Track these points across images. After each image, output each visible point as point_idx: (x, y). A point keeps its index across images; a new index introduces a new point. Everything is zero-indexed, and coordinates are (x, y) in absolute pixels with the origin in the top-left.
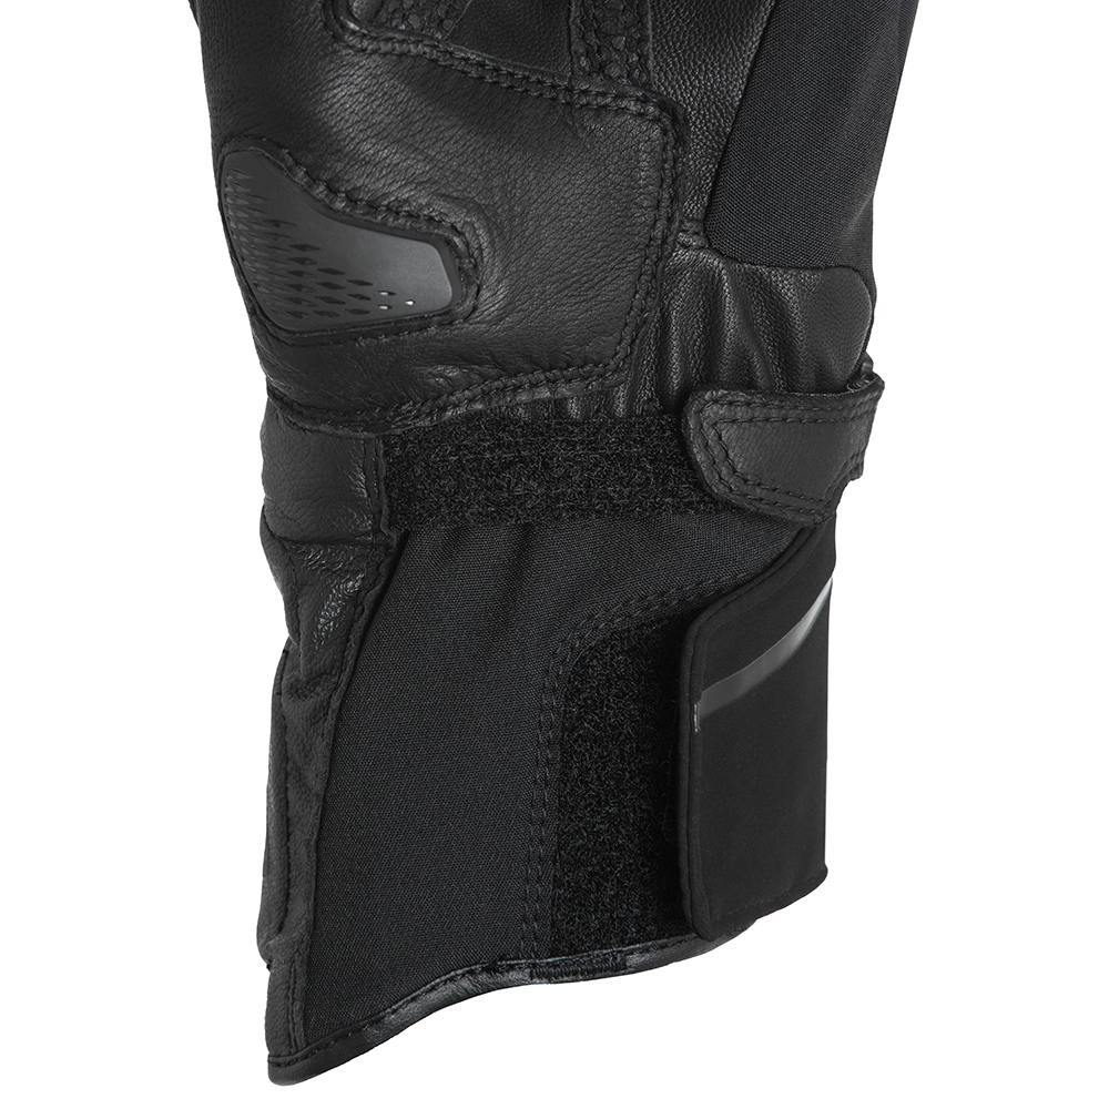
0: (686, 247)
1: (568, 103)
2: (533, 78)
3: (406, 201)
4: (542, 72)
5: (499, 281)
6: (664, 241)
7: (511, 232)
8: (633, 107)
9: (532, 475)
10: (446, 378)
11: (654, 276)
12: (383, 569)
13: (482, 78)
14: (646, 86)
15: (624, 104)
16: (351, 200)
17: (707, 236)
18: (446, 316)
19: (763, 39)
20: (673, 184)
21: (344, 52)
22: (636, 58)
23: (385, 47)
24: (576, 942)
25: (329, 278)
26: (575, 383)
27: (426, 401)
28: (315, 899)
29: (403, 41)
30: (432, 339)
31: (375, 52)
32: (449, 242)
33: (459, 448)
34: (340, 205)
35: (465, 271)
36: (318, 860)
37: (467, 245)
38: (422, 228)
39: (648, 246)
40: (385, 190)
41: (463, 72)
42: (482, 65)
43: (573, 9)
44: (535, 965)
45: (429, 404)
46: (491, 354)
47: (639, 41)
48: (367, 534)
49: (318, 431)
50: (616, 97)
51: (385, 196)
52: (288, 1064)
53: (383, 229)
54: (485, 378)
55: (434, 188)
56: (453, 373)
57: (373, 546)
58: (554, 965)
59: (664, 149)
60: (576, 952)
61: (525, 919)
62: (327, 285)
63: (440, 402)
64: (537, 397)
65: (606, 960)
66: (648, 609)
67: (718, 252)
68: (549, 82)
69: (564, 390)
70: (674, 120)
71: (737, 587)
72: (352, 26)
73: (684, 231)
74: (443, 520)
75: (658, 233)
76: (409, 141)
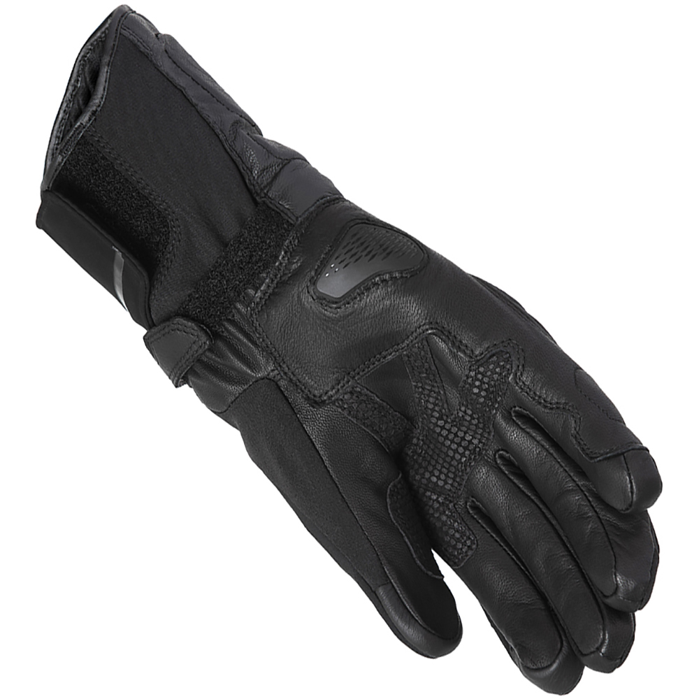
0: (273, 371)
1: (349, 374)
2: (366, 370)
3: (361, 301)
4: (365, 374)
5: (311, 307)
6: (280, 366)
7: (323, 324)
8: (330, 393)
9: (241, 262)
10: (294, 263)
11: (271, 353)
12: (252, 187)
13: (380, 354)
14: (334, 403)
15: (334, 391)
16: (376, 284)
17: (270, 379)
18: (314, 282)
19: (317, 451)
20: (296, 384)
21: (424, 321)
22: (345, 406)
23: (415, 334)
24: (80, 147)
25: (357, 257)
26: (258, 300)
27: (293, 250)
28: (165, 76)
29: (412, 342)
30: (310, 271)
31: (416, 331)
32: (336, 303)
33: (270, 246)
34: (377, 279)
35: (323, 299)
36: (176, 87)
37: (331, 308)
38: (349, 298)
39: (283, 360)
40: (369, 297)
41: (387, 350)
42: (385, 357)
43: (378, 400)
44: (84, 128)
45: (291, 250)
46: (289, 284)
47: (350, 412)
48: (267, 192)
49: (313, 205)
50: (338, 390)
51: (367, 296)
52: (120, 21)
53: (358, 287)
54: (284, 274)
55: (357, 313)
56: (294, 266)
57: (262, 190)
58: (79, 134)
59: (309, 391)
60: (77, 144)
61: (101, 137)
62: (355, 254)
63: (289, 254)
64: (264, 285)
65: (66, 150)
66: (167, 260)
67: (262, 379)
68: (361, 373)
69: (259, 294)
70: (316, 402)
71: (150, 292)
72: (430, 332)
73: (278, 375)
74: (251, 221)
75: (284, 366)
76: (379, 317)
